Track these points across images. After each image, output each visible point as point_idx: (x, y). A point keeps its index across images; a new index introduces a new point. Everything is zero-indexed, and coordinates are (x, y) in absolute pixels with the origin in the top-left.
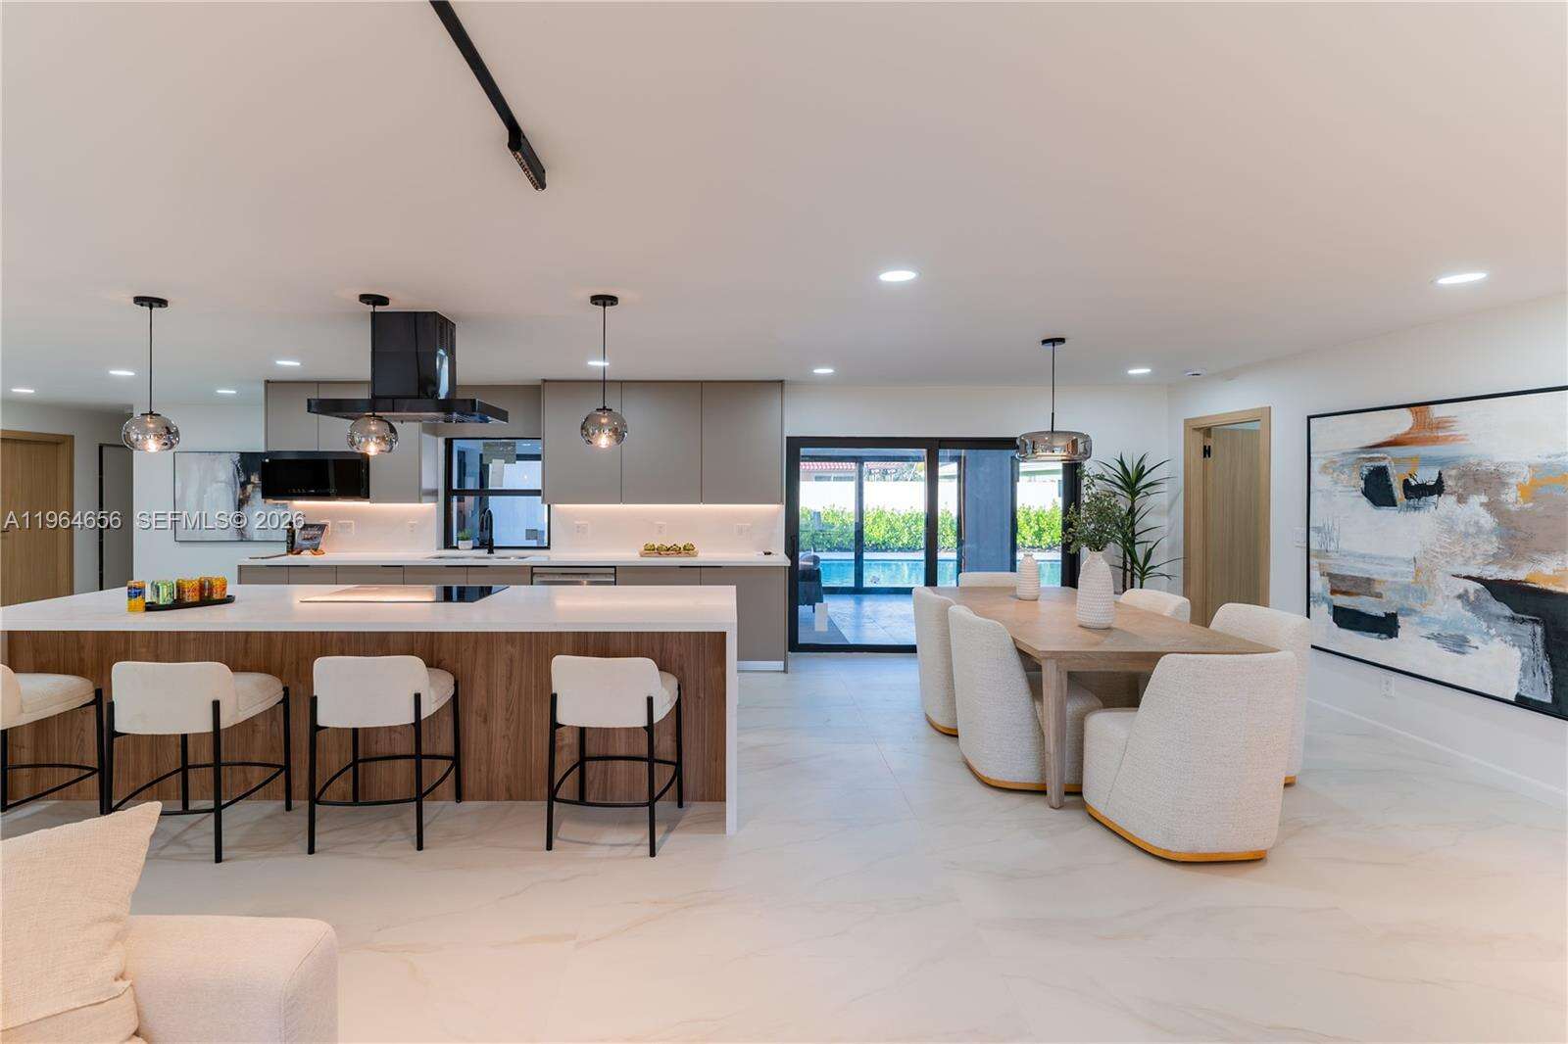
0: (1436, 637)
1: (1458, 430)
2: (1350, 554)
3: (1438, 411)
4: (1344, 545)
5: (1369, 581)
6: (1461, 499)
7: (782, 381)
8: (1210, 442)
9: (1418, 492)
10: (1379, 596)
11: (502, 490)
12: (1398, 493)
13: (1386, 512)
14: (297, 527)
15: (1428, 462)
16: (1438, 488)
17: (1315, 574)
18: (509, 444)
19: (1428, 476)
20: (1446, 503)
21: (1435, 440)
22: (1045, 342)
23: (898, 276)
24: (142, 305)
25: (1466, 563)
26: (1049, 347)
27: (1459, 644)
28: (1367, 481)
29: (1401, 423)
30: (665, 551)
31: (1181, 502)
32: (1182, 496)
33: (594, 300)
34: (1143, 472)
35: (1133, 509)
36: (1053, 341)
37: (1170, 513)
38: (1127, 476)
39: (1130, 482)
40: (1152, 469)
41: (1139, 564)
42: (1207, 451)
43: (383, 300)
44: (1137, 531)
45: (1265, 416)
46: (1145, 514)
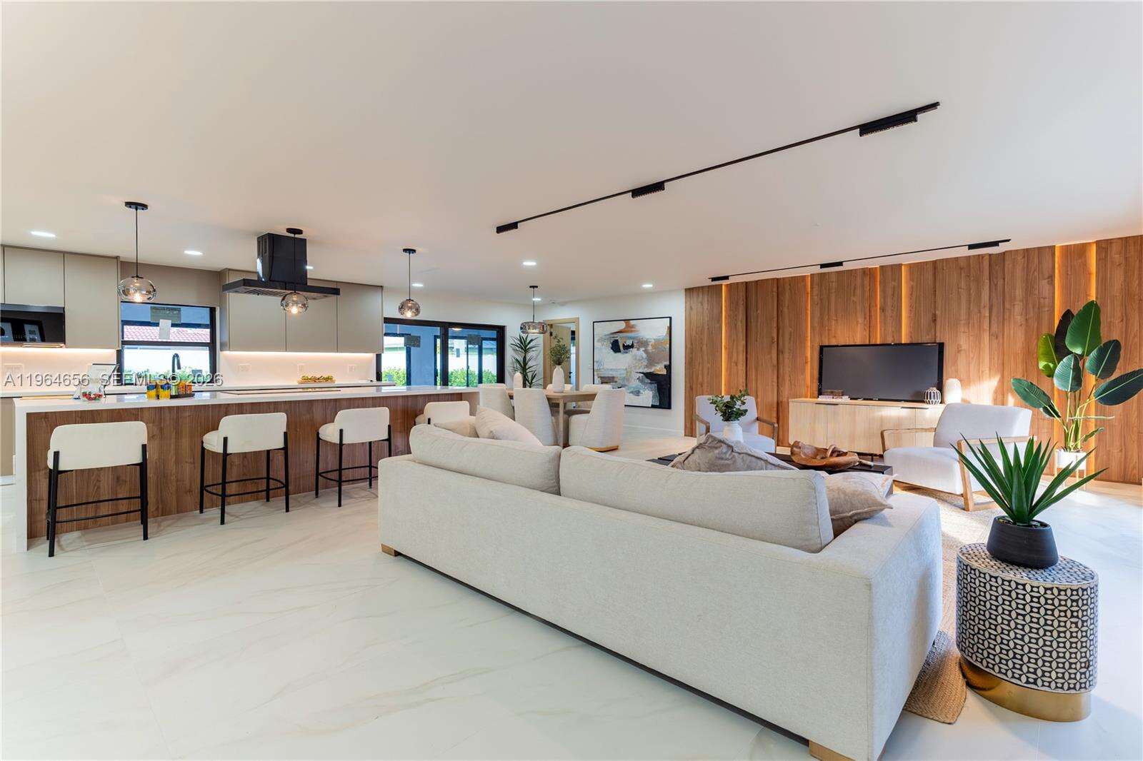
0: (632, 392)
1: (637, 328)
2: (608, 369)
3: (632, 322)
4: (606, 366)
5: (613, 377)
6: (638, 349)
7: (382, 286)
8: (552, 330)
9: (627, 347)
10: (616, 382)
11: (170, 342)
12: (621, 348)
13: (618, 355)
15: (630, 338)
16: (632, 346)
17: (596, 377)
18: (175, 309)
19: (629, 343)
20: (634, 351)
21: (632, 331)
22: (531, 287)
23: (529, 263)
24: (130, 207)
25: (640, 368)
26: (532, 289)
27: (637, 393)
28: (612, 344)
29: (622, 325)
30: (315, 380)
31: (541, 355)
32: (542, 351)
33: (405, 250)
34: (528, 341)
35: (525, 358)
36: (534, 287)
37: (537, 360)
38: (522, 343)
39: (524, 346)
40: (532, 340)
41: (528, 382)
42: (551, 334)
43: (300, 232)
44: (527, 367)
45: (576, 321)
46: (530, 360)
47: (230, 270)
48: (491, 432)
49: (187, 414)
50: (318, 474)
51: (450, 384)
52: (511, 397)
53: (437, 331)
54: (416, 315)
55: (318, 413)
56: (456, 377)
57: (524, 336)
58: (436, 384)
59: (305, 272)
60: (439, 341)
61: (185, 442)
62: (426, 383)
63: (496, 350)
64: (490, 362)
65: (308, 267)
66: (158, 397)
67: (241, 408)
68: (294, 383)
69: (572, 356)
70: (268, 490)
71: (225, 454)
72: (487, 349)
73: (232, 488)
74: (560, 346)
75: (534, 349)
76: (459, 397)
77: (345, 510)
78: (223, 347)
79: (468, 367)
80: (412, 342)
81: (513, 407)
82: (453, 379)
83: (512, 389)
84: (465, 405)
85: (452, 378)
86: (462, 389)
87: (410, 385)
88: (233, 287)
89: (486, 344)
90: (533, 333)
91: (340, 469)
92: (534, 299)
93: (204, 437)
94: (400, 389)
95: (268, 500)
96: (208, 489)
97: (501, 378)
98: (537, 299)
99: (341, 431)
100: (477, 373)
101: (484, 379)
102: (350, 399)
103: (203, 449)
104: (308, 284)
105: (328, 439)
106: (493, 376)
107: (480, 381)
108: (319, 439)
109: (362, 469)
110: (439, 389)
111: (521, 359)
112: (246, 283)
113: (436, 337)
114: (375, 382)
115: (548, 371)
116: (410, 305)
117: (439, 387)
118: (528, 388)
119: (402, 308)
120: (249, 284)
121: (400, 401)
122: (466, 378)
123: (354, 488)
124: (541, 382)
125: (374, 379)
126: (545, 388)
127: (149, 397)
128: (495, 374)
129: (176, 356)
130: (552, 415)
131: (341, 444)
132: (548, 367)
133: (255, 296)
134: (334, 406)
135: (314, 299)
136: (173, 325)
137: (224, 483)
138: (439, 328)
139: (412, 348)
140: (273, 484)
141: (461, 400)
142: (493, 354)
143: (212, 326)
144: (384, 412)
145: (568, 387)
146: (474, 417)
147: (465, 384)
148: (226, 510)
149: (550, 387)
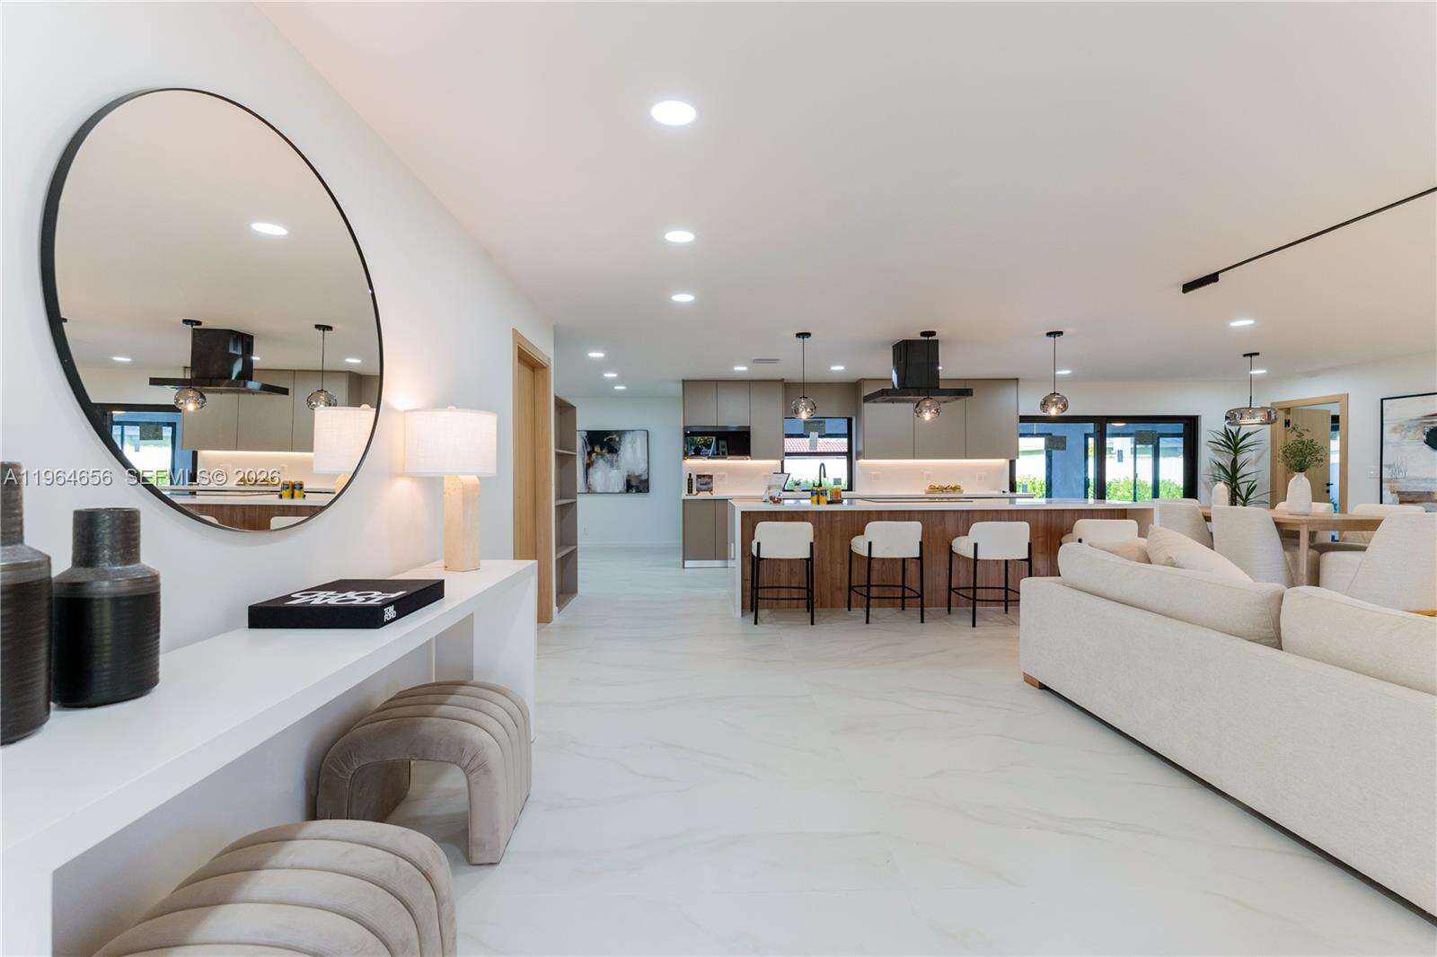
2: (1415, 480)
4: (1410, 475)
7: (1017, 379)
8: (1289, 417)
10: (1434, 501)
11: (818, 452)
14: (694, 477)
17: (1386, 493)
18: (824, 422)
22: (1246, 355)
26: (1248, 357)
28: (1429, 436)
30: (942, 489)
31: (1268, 456)
32: (1269, 452)
33: (1049, 334)
34: (1240, 437)
35: (1234, 461)
36: (1251, 355)
37: (1257, 464)
38: (1230, 440)
39: (1233, 443)
40: (1248, 435)
41: (1241, 497)
42: (1287, 423)
43: (933, 334)
44: (1238, 475)
45: (1343, 399)
46: (1243, 465)
47: (865, 379)
48: (1170, 558)
49: (838, 518)
50: (950, 589)
51: (1107, 498)
52: (1208, 519)
53: (1090, 427)
54: (1063, 411)
55: (950, 525)
56: (1116, 490)
57: (1234, 429)
58: (1086, 496)
59: (938, 371)
60: (1091, 441)
61: (837, 544)
62: (1073, 496)
63: (1182, 451)
64: (1173, 469)
65: (940, 368)
66: (818, 502)
67: (880, 515)
68: (922, 493)
69: (1332, 457)
70: (903, 598)
71: (870, 558)
72: (1166, 449)
73: (874, 592)
74: (1303, 443)
75: (1251, 448)
76: (1122, 514)
77: (977, 631)
78: (859, 455)
79: (1136, 476)
80: (1054, 444)
81: (1212, 533)
82: (1112, 492)
83: (1210, 508)
84: (1131, 525)
85: (1110, 491)
86: (1126, 503)
87: (1051, 497)
88: (869, 398)
89: (1164, 443)
90: (1249, 424)
91: (975, 588)
92: (1252, 372)
93: (853, 540)
94: (1040, 502)
95: (903, 609)
96: (855, 589)
97: (1191, 490)
98: (1256, 372)
99: (976, 545)
100: (1150, 483)
101: (1161, 492)
102: (983, 511)
103: (851, 551)
104: (941, 387)
105: (962, 553)
106: (1178, 488)
107: (1156, 494)
108: (951, 552)
109: (997, 590)
110: (1092, 502)
111: (1226, 462)
112: (883, 393)
113: (1087, 436)
114: (1008, 494)
115: (1280, 482)
116: (1054, 400)
117: (1091, 500)
118: (1239, 507)
119: (1044, 404)
120: (885, 395)
121: (1042, 516)
122: (1132, 491)
123: (989, 611)
124: (1267, 498)
125: (1007, 490)
126: (1273, 507)
127: (812, 502)
128: (1182, 486)
129: (822, 465)
130: (1285, 549)
131: (976, 560)
132: (1281, 475)
133: (891, 404)
134: (968, 519)
135: (945, 402)
136: (819, 437)
137: (869, 586)
138: (1093, 424)
139: (1054, 452)
140: (907, 593)
141: (1126, 518)
142: (1178, 456)
143: (849, 436)
144: (1024, 527)
145: (1322, 509)
146: (1145, 540)
147: (1132, 499)
148: (871, 613)
149: (1281, 506)
